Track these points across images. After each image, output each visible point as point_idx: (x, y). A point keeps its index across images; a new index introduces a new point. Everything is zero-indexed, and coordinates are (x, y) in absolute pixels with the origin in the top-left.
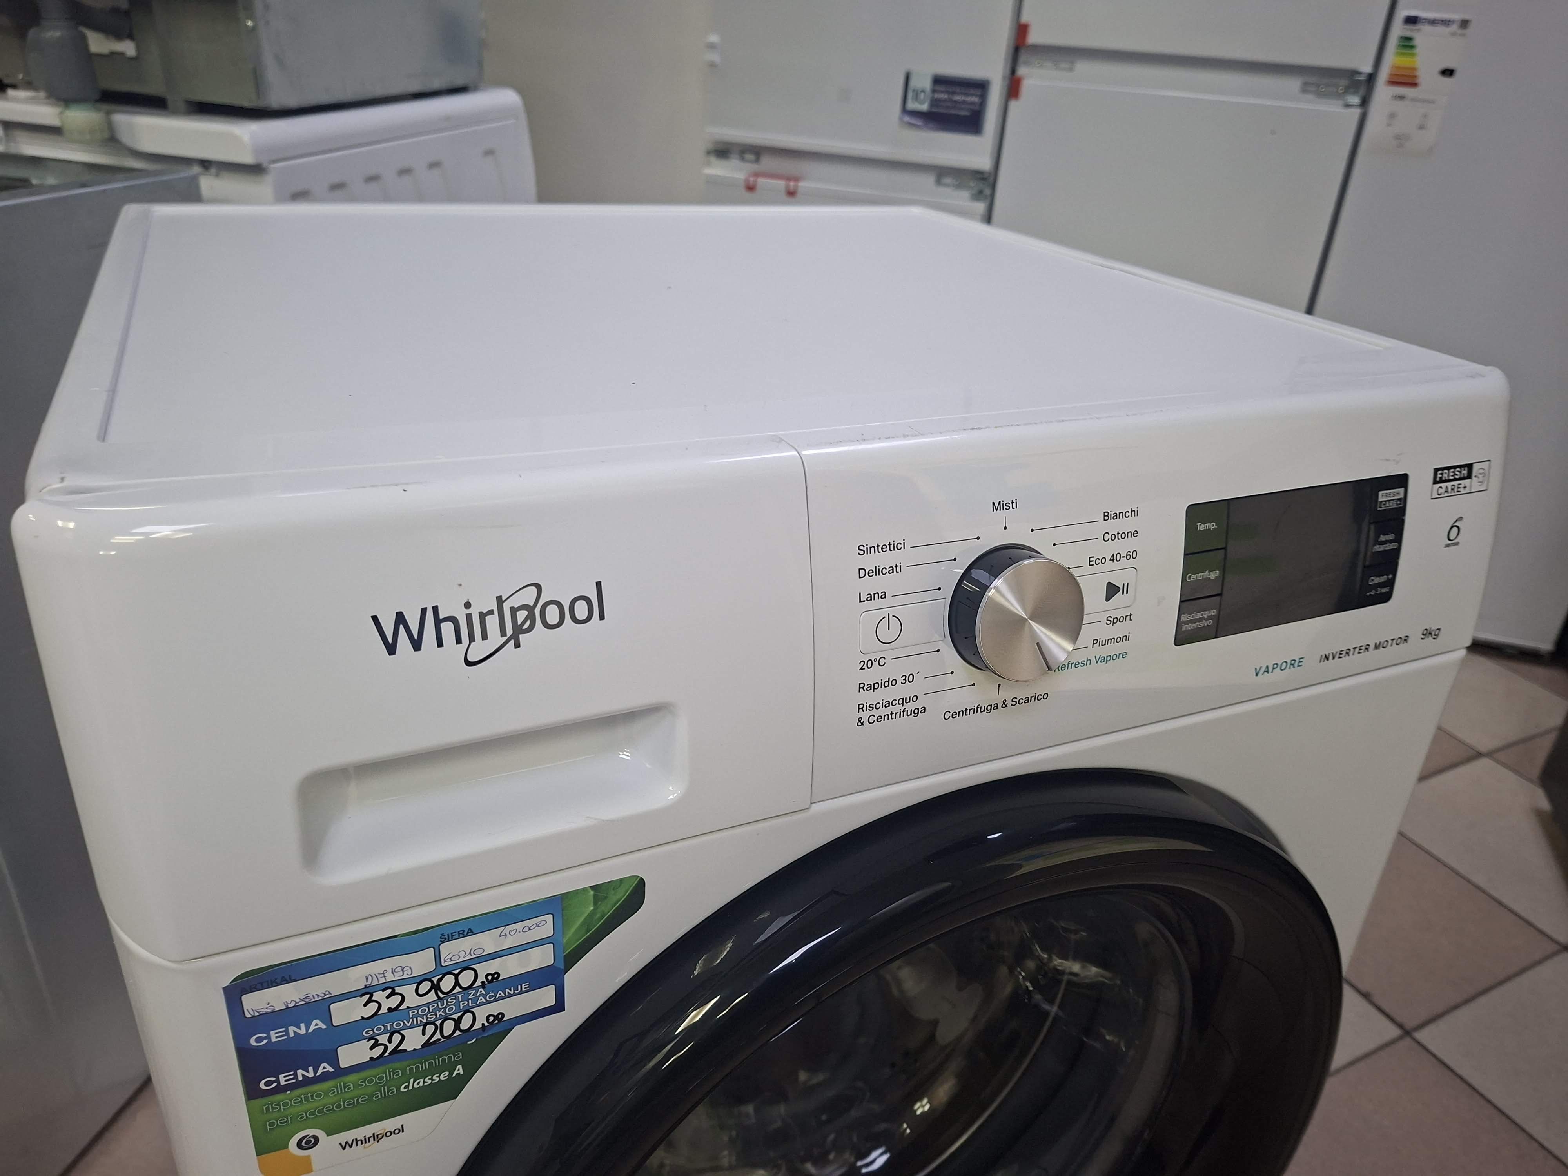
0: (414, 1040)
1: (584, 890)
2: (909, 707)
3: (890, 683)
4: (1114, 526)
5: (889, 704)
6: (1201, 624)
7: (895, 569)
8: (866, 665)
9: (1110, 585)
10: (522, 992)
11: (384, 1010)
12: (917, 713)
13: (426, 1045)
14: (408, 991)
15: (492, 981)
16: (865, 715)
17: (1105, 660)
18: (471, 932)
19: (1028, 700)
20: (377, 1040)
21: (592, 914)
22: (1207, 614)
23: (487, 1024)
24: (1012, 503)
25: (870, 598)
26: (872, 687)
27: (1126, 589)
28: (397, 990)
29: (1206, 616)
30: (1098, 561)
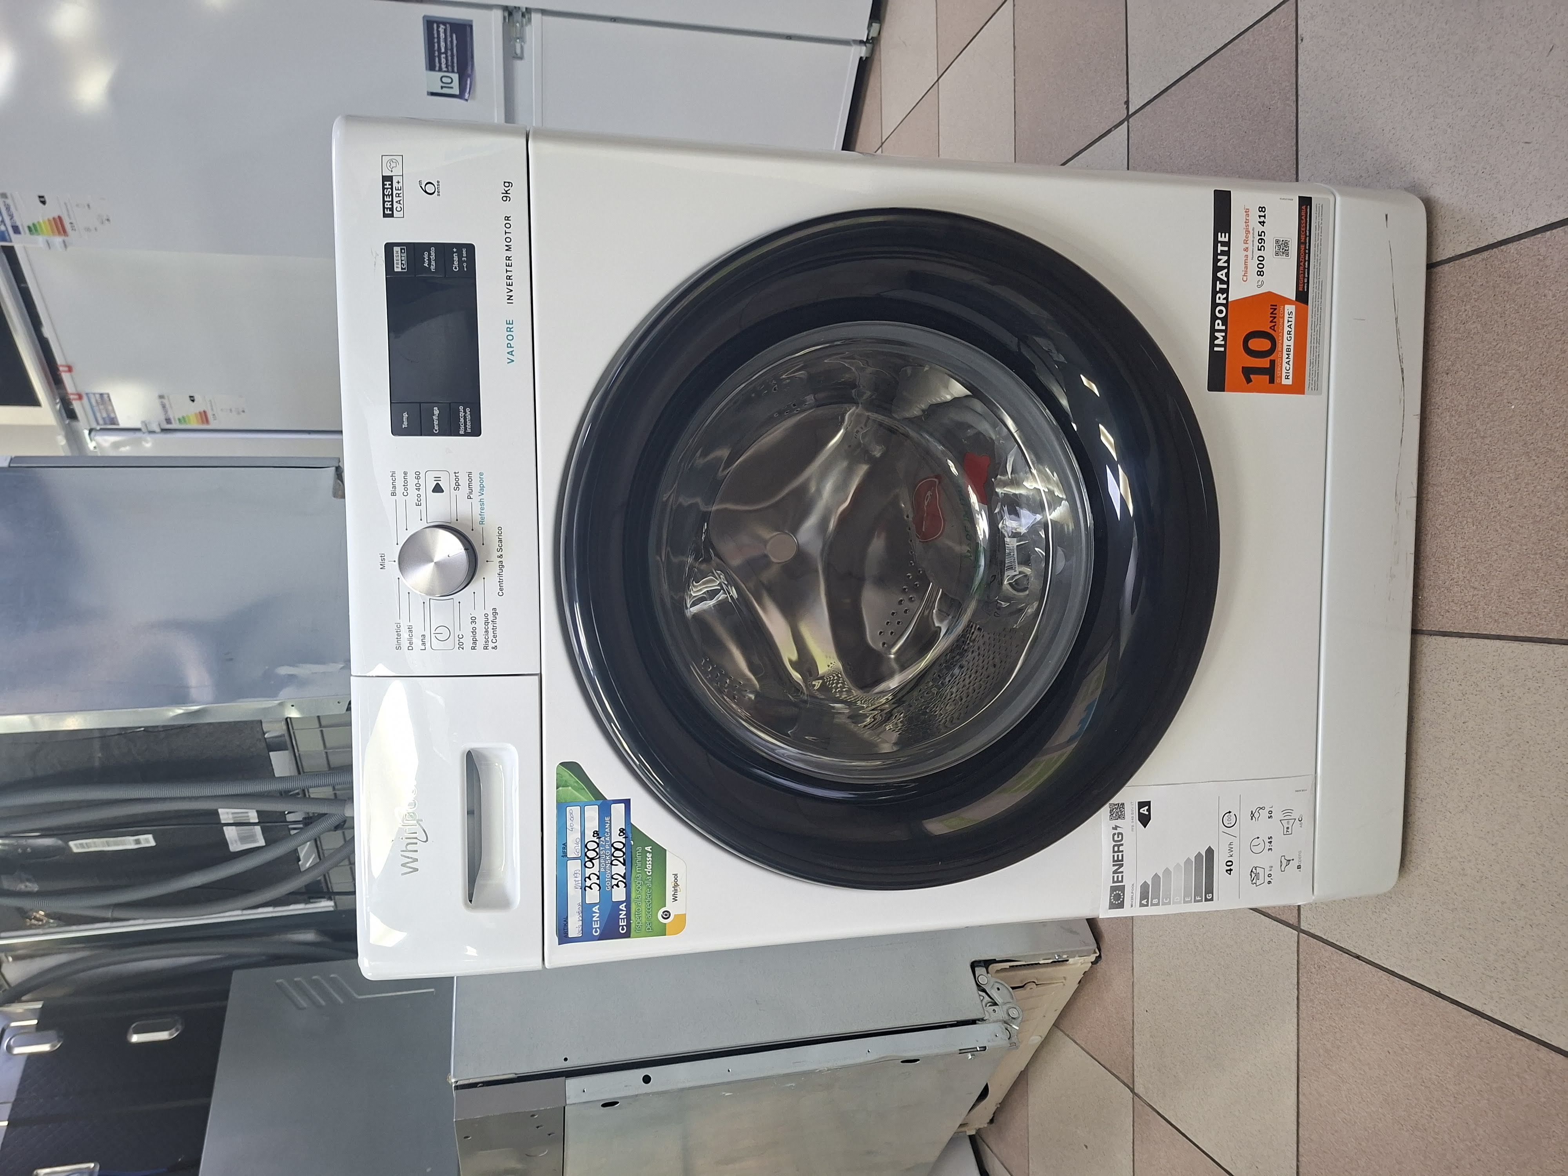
0: (620, 869)
1: (557, 792)
2: (491, 618)
3: (474, 632)
4: (400, 489)
5: (487, 631)
6: (468, 417)
7: (410, 629)
8: (461, 646)
9: (435, 490)
10: (610, 820)
11: (598, 882)
12: (495, 613)
13: (624, 864)
14: (588, 872)
15: (598, 835)
16: (491, 645)
17: (482, 488)
18: (565, 845)
19: (500, 541)
20: (615, 885)
21: (573, 788)
22: (462, 414)
23: (624, 836)
24: (381, 557)
25: (424, 644)
26: (475, 641)
27: (437, 478)
28: (587, 875)
29: (463, 414)
30: (419, 500)
